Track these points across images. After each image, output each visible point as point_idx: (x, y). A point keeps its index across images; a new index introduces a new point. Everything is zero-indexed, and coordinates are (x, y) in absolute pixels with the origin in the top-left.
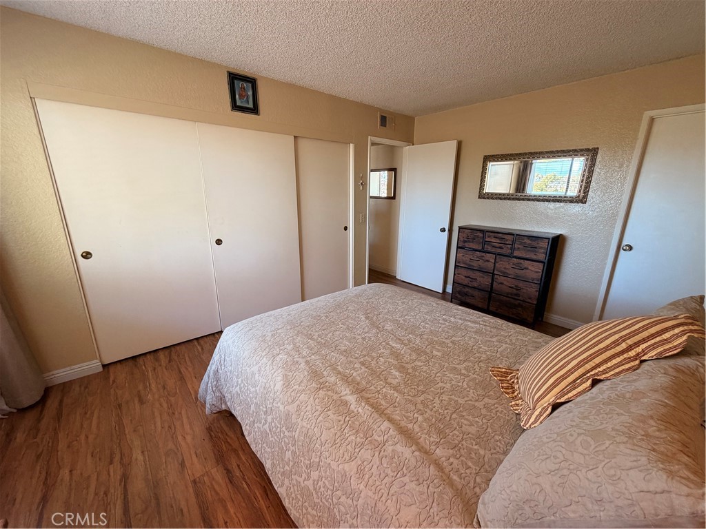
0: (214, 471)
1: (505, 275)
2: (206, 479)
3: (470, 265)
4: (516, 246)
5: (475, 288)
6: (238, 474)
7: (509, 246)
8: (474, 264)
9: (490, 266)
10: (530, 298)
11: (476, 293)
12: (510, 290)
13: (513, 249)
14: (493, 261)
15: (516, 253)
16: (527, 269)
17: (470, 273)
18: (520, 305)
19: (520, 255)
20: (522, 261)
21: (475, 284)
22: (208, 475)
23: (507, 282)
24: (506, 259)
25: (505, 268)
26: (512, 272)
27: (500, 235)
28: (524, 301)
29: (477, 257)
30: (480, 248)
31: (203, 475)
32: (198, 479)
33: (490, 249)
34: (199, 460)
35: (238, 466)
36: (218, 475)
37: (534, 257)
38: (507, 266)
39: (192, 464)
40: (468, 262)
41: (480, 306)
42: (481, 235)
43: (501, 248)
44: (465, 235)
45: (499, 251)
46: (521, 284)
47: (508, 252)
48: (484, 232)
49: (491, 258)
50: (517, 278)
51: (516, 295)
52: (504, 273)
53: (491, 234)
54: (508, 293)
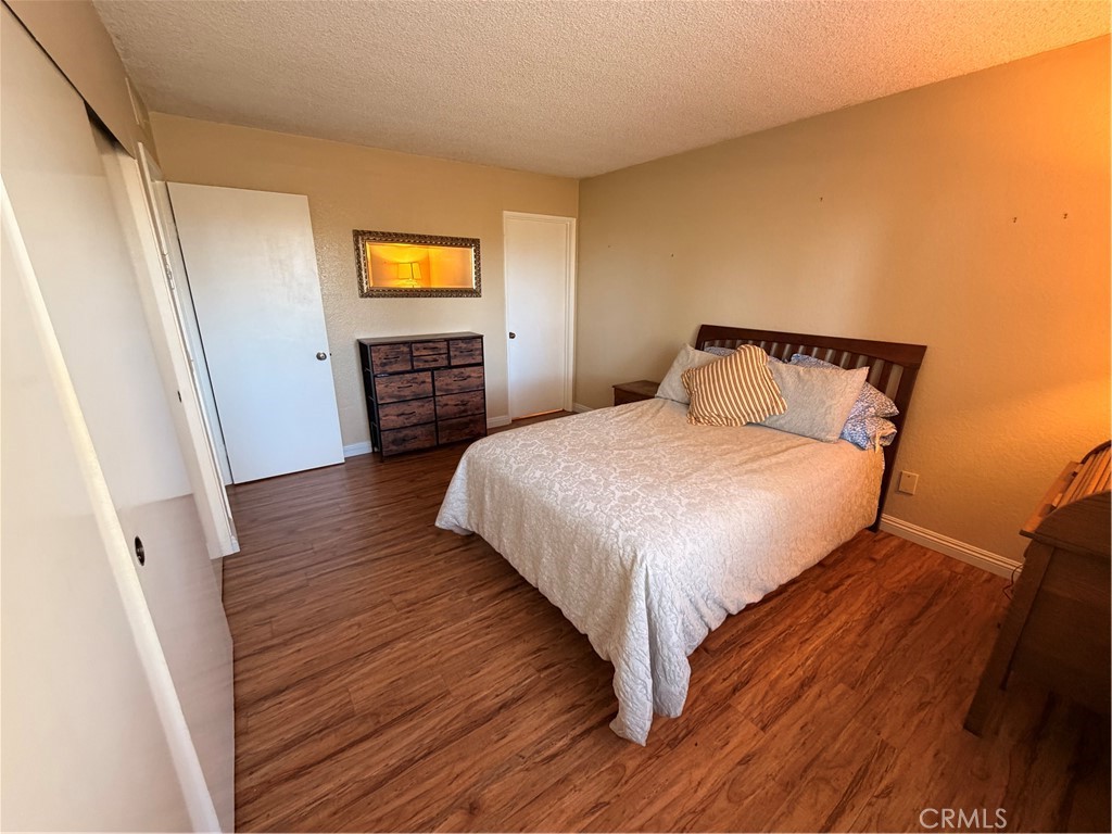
0: (741, 708)
1: (449, 392)
2: (755, 715)
3: (400, 397)
4: (452, 354)
5: (415, 425)
6: (735, 677)
7: (444, 356)
8: (407, 393)
9: (429, 387)
10: (478, 409)
11: (418, 431)
12: (456, 409)
13: (449, 358)
14: (430, 380)
15: (454, 362)
16: (469, 377)
17: (405, 408)
18: (471, 421)
19: (459, 363)
20: (462, 370)
21: (414, 420)
22: (750, 713)
23: (451, 400)
24: (446, 372)
25: (447, 385)
26: (455, 387)
27: (431, 344)
28: (473, 415)
29: (408, 382)
30: (409, 368)
31: (752, 720)
32: (760, 724)
33: (421, 366)
34: (731, 737)
35: (724, 680)
36: (744, 701)
37: (473, 362)
38: (449, 381)
39: (742, 743)
40: (396, 393)
41: (427, 445)
42: (406, 349)
43: (435, 360)
44: (382, 355)
45: (433, 365)
46: (466, 397)
47: (445, 363)
48: (409, 343)
49: (426, 376)
50: (463, 391)
51: (465, 411)
52: (448, 390)
53: (419, 345)
54: (455, 414)
